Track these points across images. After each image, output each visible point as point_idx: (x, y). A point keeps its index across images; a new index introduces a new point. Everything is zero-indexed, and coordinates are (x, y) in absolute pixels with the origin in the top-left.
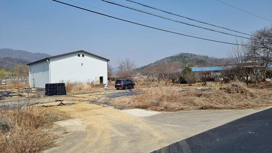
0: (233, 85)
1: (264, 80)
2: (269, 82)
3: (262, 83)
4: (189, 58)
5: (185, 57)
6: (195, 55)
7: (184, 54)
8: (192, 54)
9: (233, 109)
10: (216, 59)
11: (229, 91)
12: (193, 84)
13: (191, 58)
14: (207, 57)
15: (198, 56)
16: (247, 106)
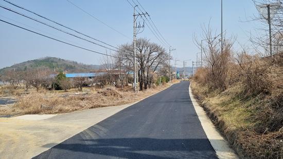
0: (108, 89)
1: (127, 85)
2: (130, 86)
3: (126, 87)
4: (56, 62)
5: (52, 62)
6: (63, 60)
7: (51, 58)
8: (60, 59)
9: (114, 105)
10: (85, 66)
11: (105, 94)
12: (68, 90)
13: (59, 63)
14: (76, 63)
15: (67, 61)
16: (123, 103)
